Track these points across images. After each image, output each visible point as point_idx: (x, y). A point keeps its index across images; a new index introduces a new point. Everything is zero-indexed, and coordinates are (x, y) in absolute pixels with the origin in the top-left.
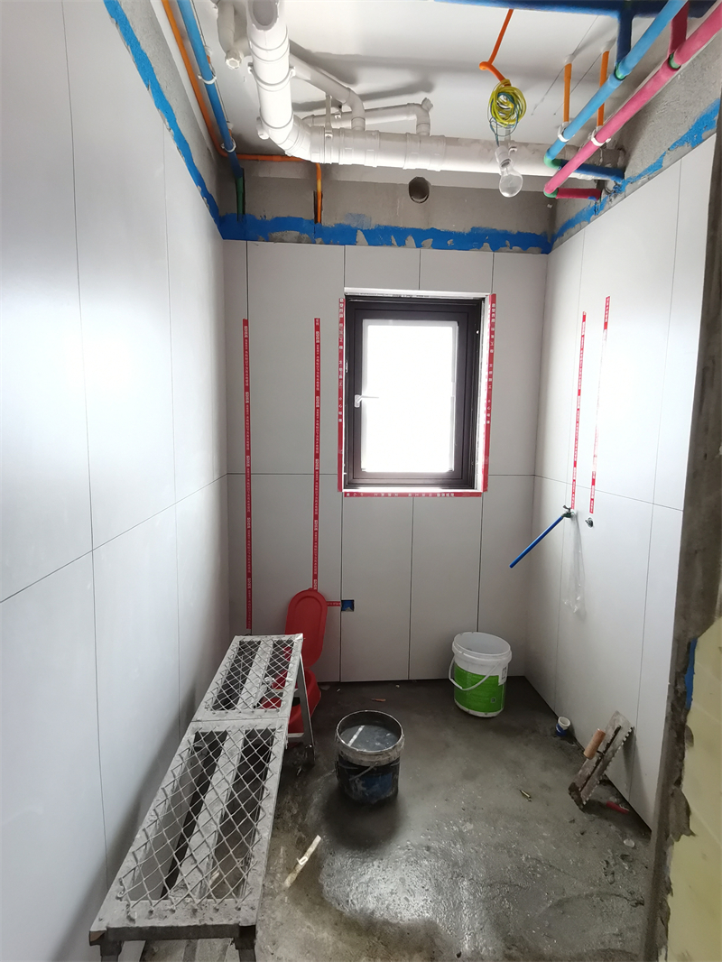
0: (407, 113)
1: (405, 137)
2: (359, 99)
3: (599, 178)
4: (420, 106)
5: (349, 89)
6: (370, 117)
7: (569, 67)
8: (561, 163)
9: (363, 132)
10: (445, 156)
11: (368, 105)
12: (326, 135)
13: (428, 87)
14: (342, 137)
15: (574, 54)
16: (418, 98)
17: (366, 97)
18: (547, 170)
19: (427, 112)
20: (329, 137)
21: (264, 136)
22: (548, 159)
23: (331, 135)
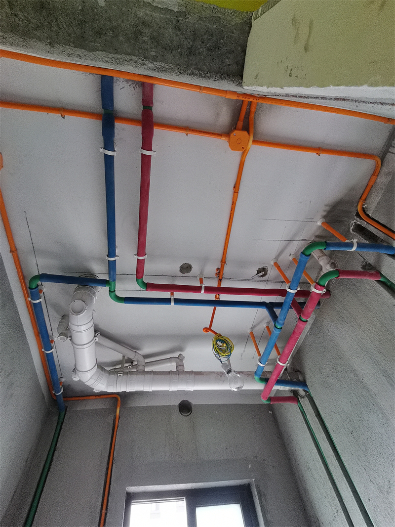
0: (170, 362)
1: (170, 373)
2: (142, 358)
3: (293, 389)
4: (178, 358)
5: (136, 352)
6: (148, 365)
7: (252, 333)
8: (265, 380)
9: (144, 373)
10: (195, 382)
11: (147, 360)
12: (119, 375)
13: (181, 349)
14: (129, 376)
15: (252, 328)
16: (176, 355)
17: (146, 357)
18: (260, 386)
19: (182, 360)
20: (120, 376)
21: (76, 379)
22: (257, 378)
23: (122, 375)
